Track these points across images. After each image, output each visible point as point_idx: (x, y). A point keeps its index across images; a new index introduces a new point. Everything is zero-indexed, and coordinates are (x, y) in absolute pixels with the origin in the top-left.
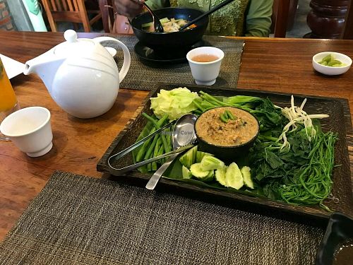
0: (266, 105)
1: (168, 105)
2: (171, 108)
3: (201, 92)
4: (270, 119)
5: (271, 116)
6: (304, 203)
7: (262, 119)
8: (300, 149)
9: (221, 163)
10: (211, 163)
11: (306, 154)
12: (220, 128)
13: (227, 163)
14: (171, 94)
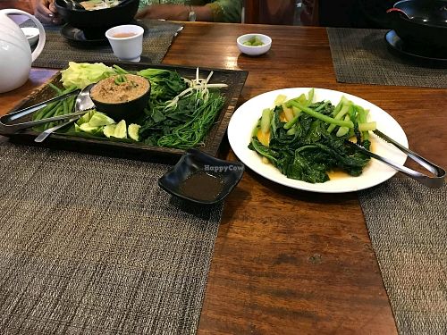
0: (172, 76)
1: (76, 76)
2: (79, 80)
3: (115, 66)
4: (171, 87)
5: (172, 84)
6: (176, 147)
7: (164, 87)
8: (186, 109)
9: (110, 120)
10: (99, 118)
11: (192, 113)
12: (111, 89)
13: (117, 121)
14: (82, 66)
